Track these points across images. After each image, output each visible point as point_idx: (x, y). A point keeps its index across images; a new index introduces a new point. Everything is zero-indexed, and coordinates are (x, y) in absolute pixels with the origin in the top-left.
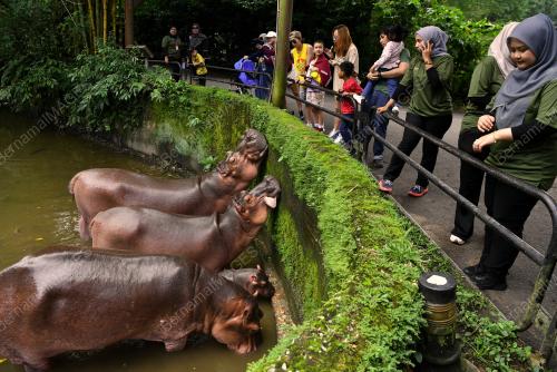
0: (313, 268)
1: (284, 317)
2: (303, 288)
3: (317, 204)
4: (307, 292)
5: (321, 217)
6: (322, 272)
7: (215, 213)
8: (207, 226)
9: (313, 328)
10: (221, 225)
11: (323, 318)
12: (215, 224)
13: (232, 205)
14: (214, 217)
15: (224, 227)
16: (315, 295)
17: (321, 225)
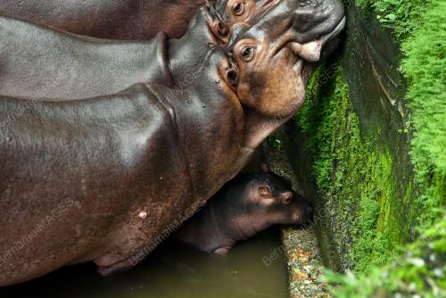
0: (383, 164)
1: (308, 268)
2: (354, 208)
3: (402, 18)
4: (364, 216)
5: (410, 47)
6: (403, 172)
7: (160, 36)
8: (141, 65)
9: (396, 283)
10: (173, 62)
11: (419, 263)
12: (160, 60)
13: (199, 19)
14: (156, 45)
15: (181, 68)
16: (384, 222)
17: (408, 66)
